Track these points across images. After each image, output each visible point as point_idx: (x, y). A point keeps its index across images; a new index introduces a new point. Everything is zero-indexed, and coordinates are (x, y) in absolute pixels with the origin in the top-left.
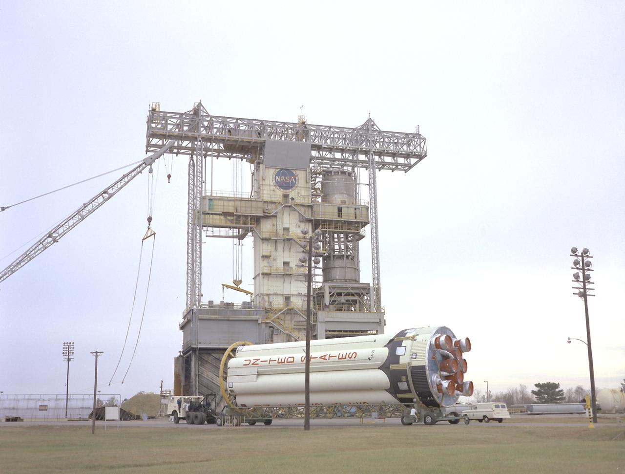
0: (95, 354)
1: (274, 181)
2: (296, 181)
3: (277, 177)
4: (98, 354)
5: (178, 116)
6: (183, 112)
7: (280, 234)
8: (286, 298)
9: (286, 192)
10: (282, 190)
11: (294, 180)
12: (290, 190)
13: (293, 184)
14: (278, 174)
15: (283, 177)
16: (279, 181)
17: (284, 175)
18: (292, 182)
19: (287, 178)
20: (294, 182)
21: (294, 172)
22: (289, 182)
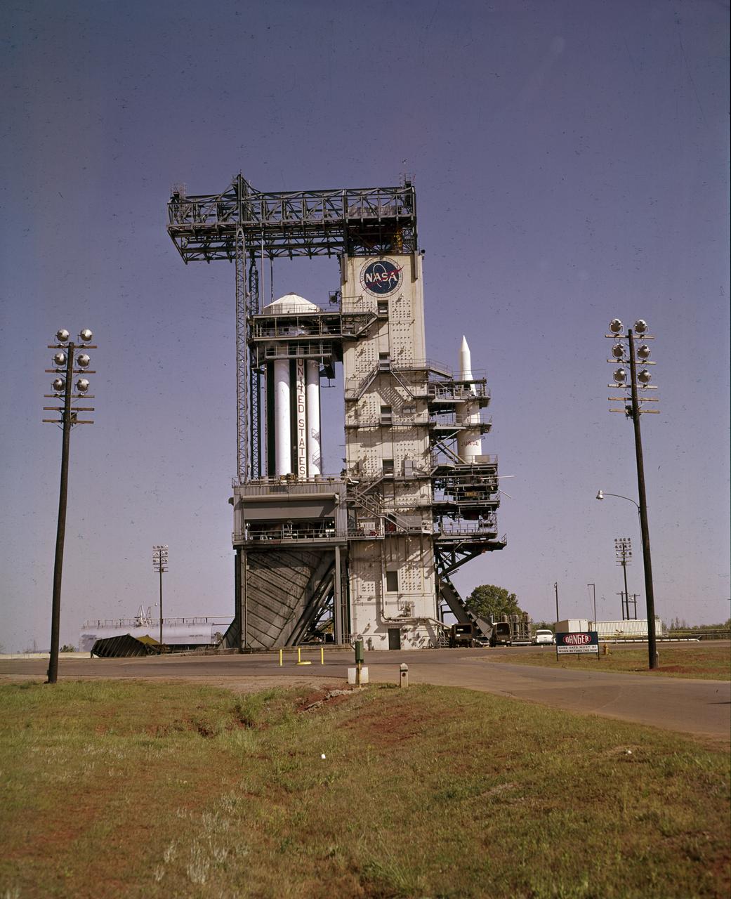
1: (363, 282)
2: (398, 278)
3: (367, 275)
6: (221, 193)
7: (375, 364)
8: (385, 462)
9: (383, 297)
10: (376, 294)
11: (394, 277)
12: (389, 294)
13: (394, 284)
14: (369, 270)
15: (378, 274)
16: (371, 281)
17: (379, 270)
18: (392, 280)
19: (384, 275)
20: (396, 280)
21: (395, 265)
22: (388, 281)
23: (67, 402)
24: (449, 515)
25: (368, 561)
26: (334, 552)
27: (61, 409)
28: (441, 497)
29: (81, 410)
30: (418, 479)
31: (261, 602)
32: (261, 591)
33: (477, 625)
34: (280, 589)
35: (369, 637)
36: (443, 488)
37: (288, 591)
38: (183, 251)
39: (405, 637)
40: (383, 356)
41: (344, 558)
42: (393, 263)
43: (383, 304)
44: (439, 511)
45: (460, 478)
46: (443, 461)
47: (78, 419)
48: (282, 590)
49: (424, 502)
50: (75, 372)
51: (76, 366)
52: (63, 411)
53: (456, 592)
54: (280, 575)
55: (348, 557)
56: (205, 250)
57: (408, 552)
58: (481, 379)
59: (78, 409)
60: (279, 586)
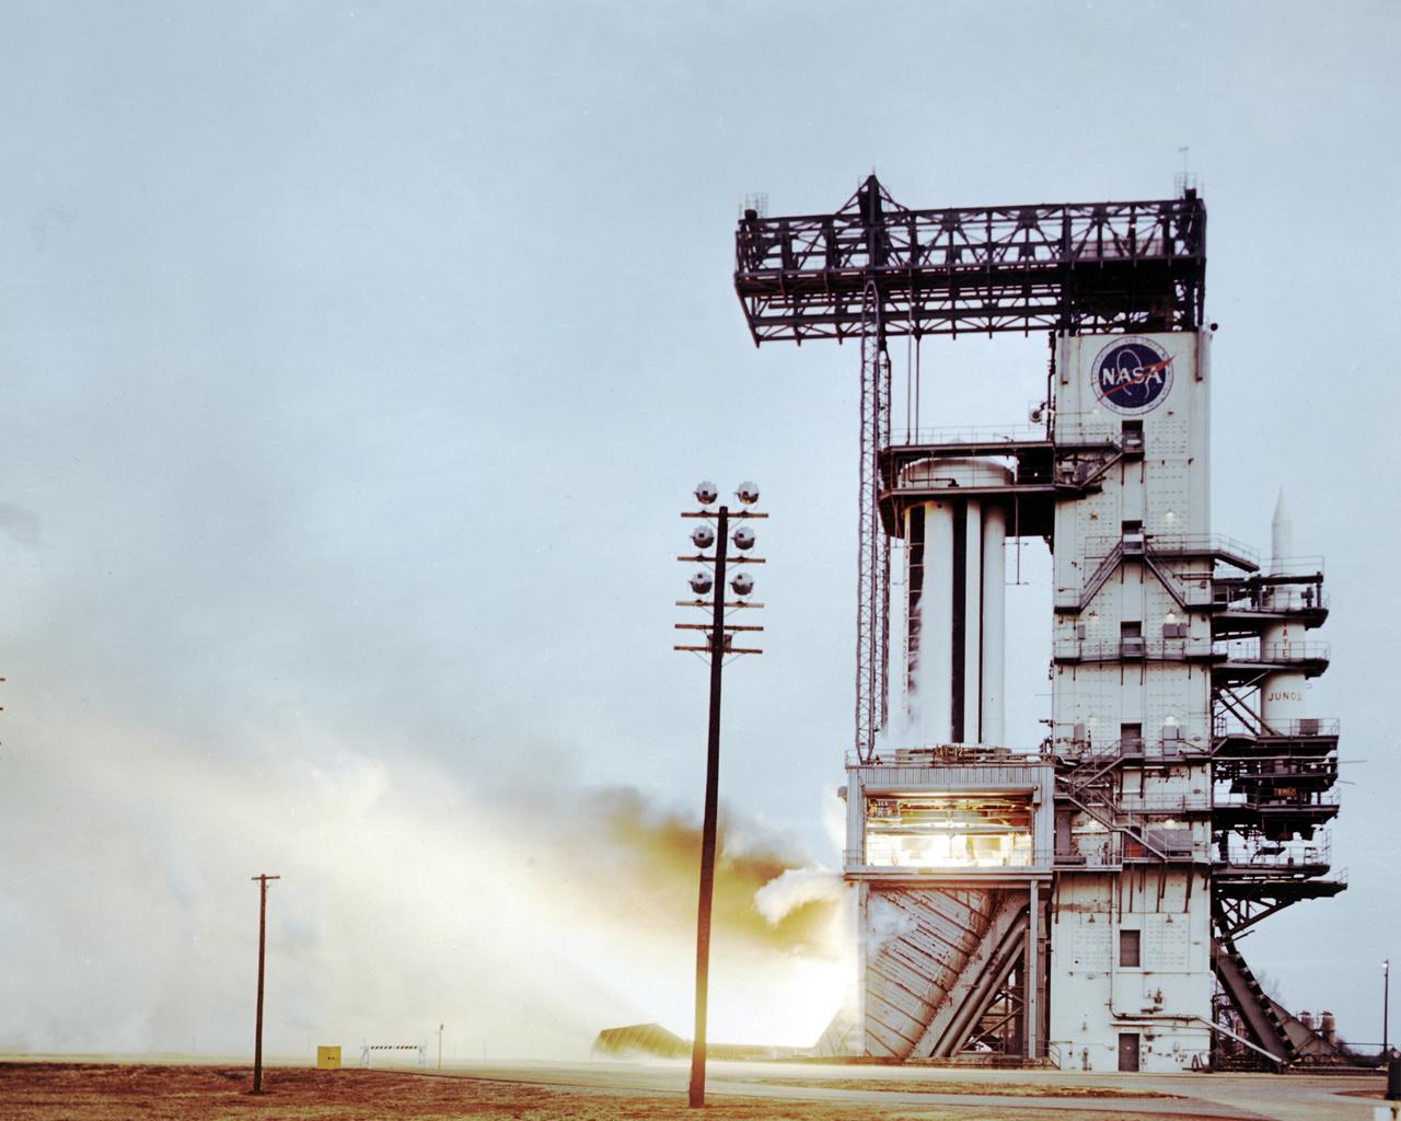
0: (260, 881)
1: (1097, 386)
2: (1163, 377)
3: (1106, 371)
4: (268, 882)
5: (820, 225)
6: (832, 212)
7: (1114, 542)
8: (1125, 728)
9: (1132, 414)
10: (1120, 409)
11: (1157, 376)
12: (1146, 408)
13: (1156, 389)
14: (1109, 362)
15: (1125, 370)
16: (1112, 382)
17: (1129, 363)
18: (1153, 381)
19: (1137, 372)
20: (1159, 381)
21: (1160, 353)
22: (1143, 383)
23: (719, 616)
24: (1238, 830)
25: (1088, 910)
26: (1028, 891)
27: (705, 627)
28: (1226, 795)
29: (741, 629)
30: (1188, 760)
31: (891, 978)
32: (891, 957)
33: (1284, 1034)
34: (927, 954)
35: (1083, 1047)
36: (1227, 778)
37: (941, 959)
38: (754, 321)
39: (1150, 1050)
40: (1131, 526)
41: (1044, 903)
42: (1154, 348)
43: (1133, 428)
44: (1222, 819)
45: (1262, 761)
46: (1233, 728)
47: (734, 645)
48: (930, 956)
49: (1198, 804)
50: (731, 560)
51: (732, 551)
52: (711, 632)
53: (1249, 972)
54: (928, 931)
55: (1050, 902)
56: (797, 321)
57: (1163, 897)
58: (1314, 574)
59: (735, 628)
60: (926, 951)
